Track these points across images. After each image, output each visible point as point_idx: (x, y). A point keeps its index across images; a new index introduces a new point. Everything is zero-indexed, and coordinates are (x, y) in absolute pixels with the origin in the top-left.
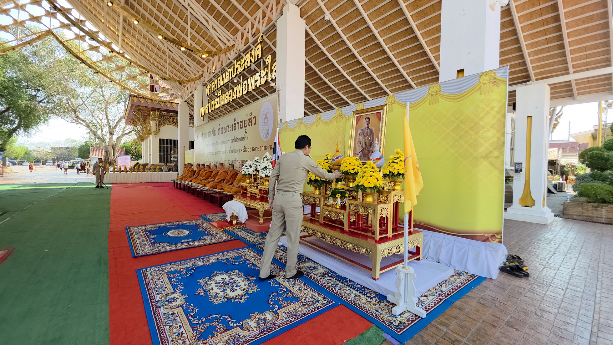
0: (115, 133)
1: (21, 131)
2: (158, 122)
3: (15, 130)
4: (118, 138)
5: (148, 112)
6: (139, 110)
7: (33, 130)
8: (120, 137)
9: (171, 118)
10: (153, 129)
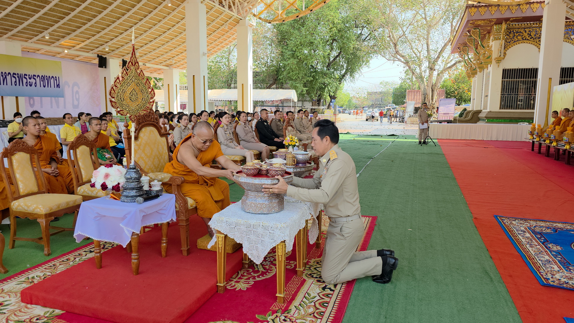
0: (437, 67)
2: (504, 41)
4: (438, 75)
5: (489, 28)
6: (477, 27)
8: (442, 72)
9: (526, 32)
10: (495, 55)
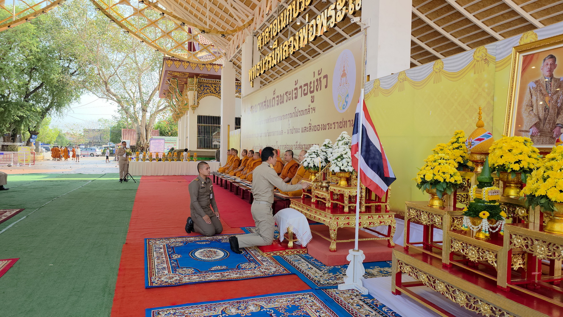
0: (149, 110)
1: (53, 111)
2: (196, 92)
3: (47, 109)
4: (151, 116)
5: (185, 80)
6: (175, 77)
7: (64, 110)
8: (154, 114)
9: (212, 87)
10: (191, 103)
